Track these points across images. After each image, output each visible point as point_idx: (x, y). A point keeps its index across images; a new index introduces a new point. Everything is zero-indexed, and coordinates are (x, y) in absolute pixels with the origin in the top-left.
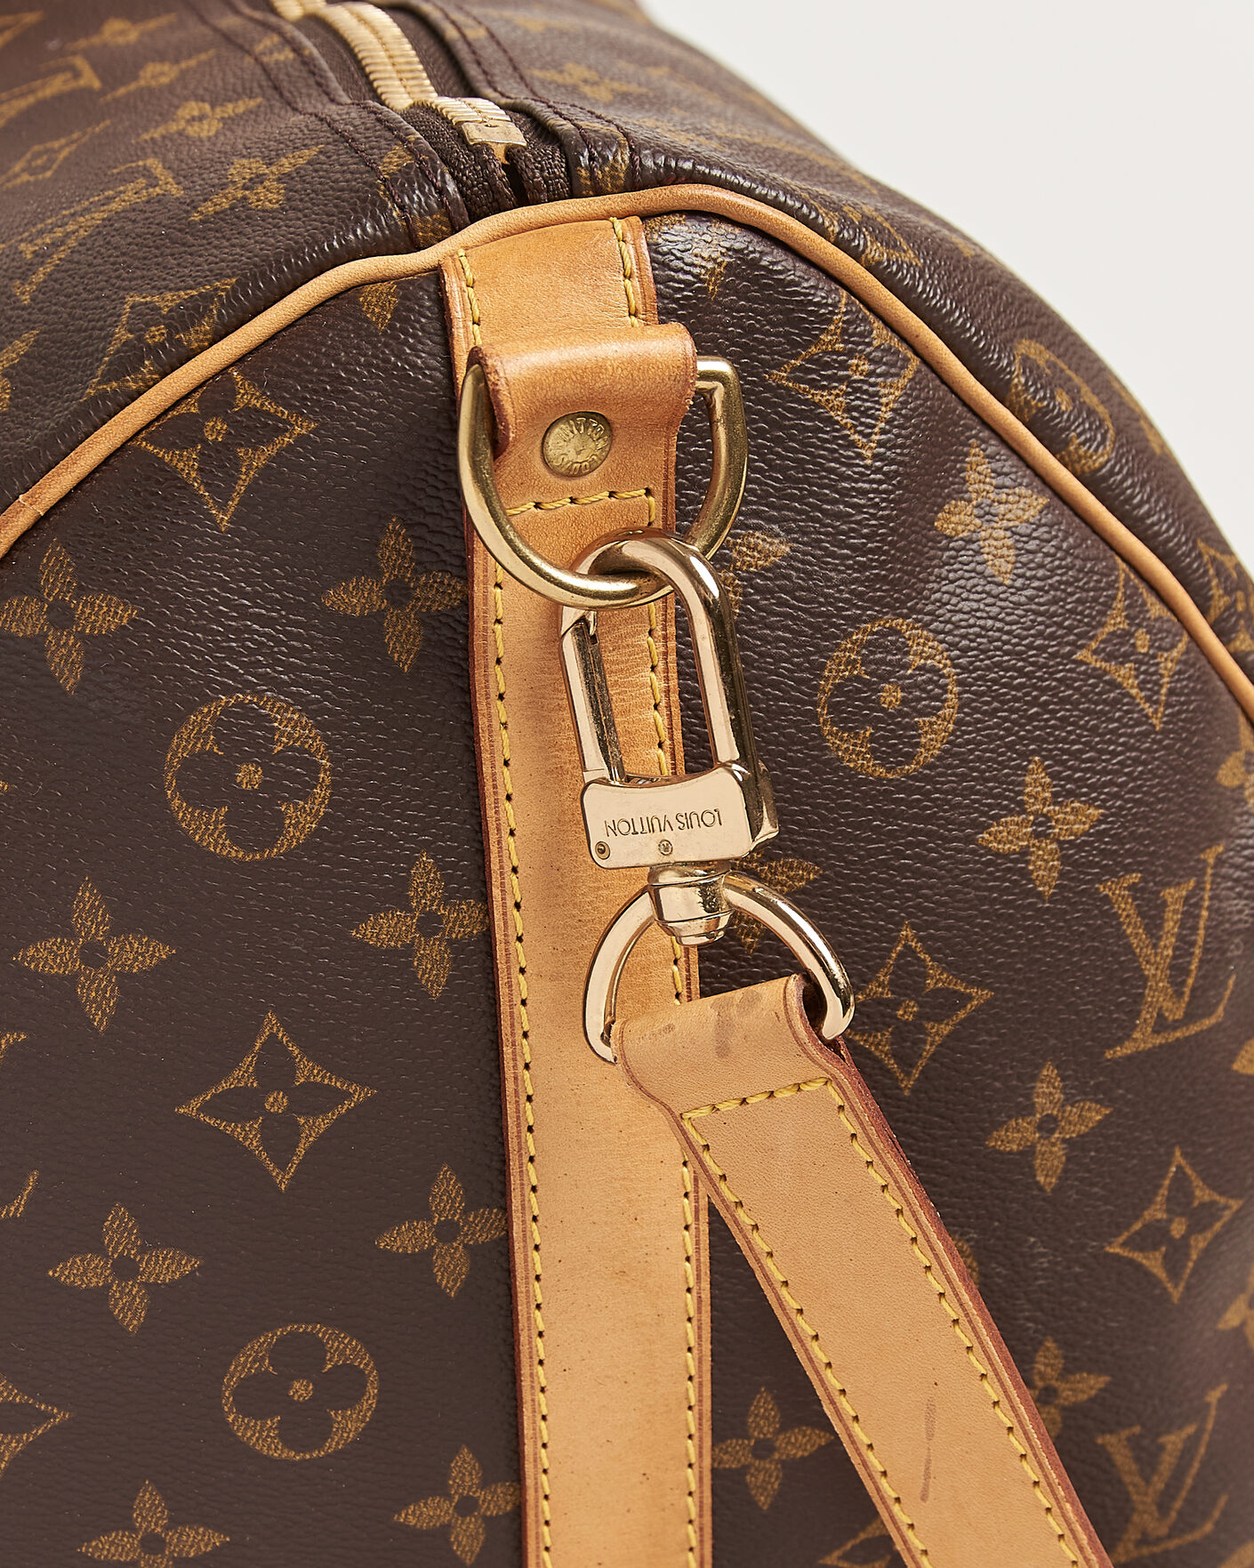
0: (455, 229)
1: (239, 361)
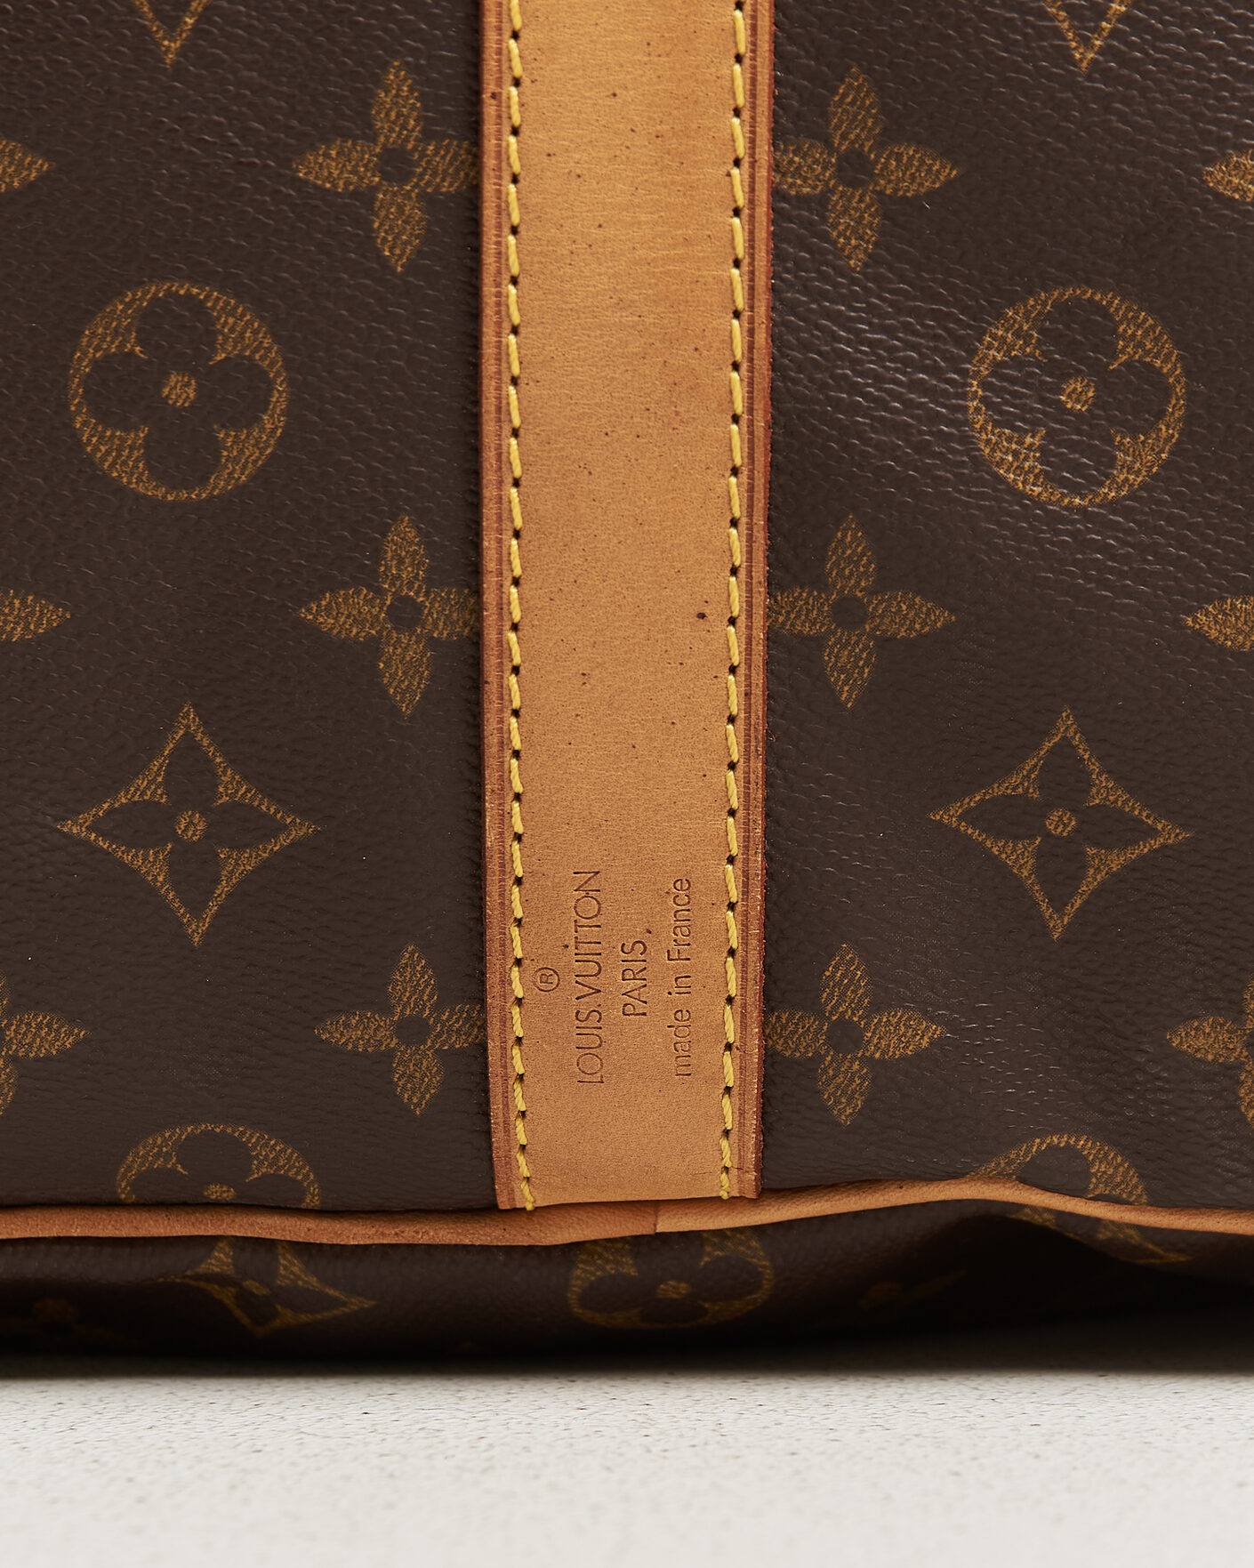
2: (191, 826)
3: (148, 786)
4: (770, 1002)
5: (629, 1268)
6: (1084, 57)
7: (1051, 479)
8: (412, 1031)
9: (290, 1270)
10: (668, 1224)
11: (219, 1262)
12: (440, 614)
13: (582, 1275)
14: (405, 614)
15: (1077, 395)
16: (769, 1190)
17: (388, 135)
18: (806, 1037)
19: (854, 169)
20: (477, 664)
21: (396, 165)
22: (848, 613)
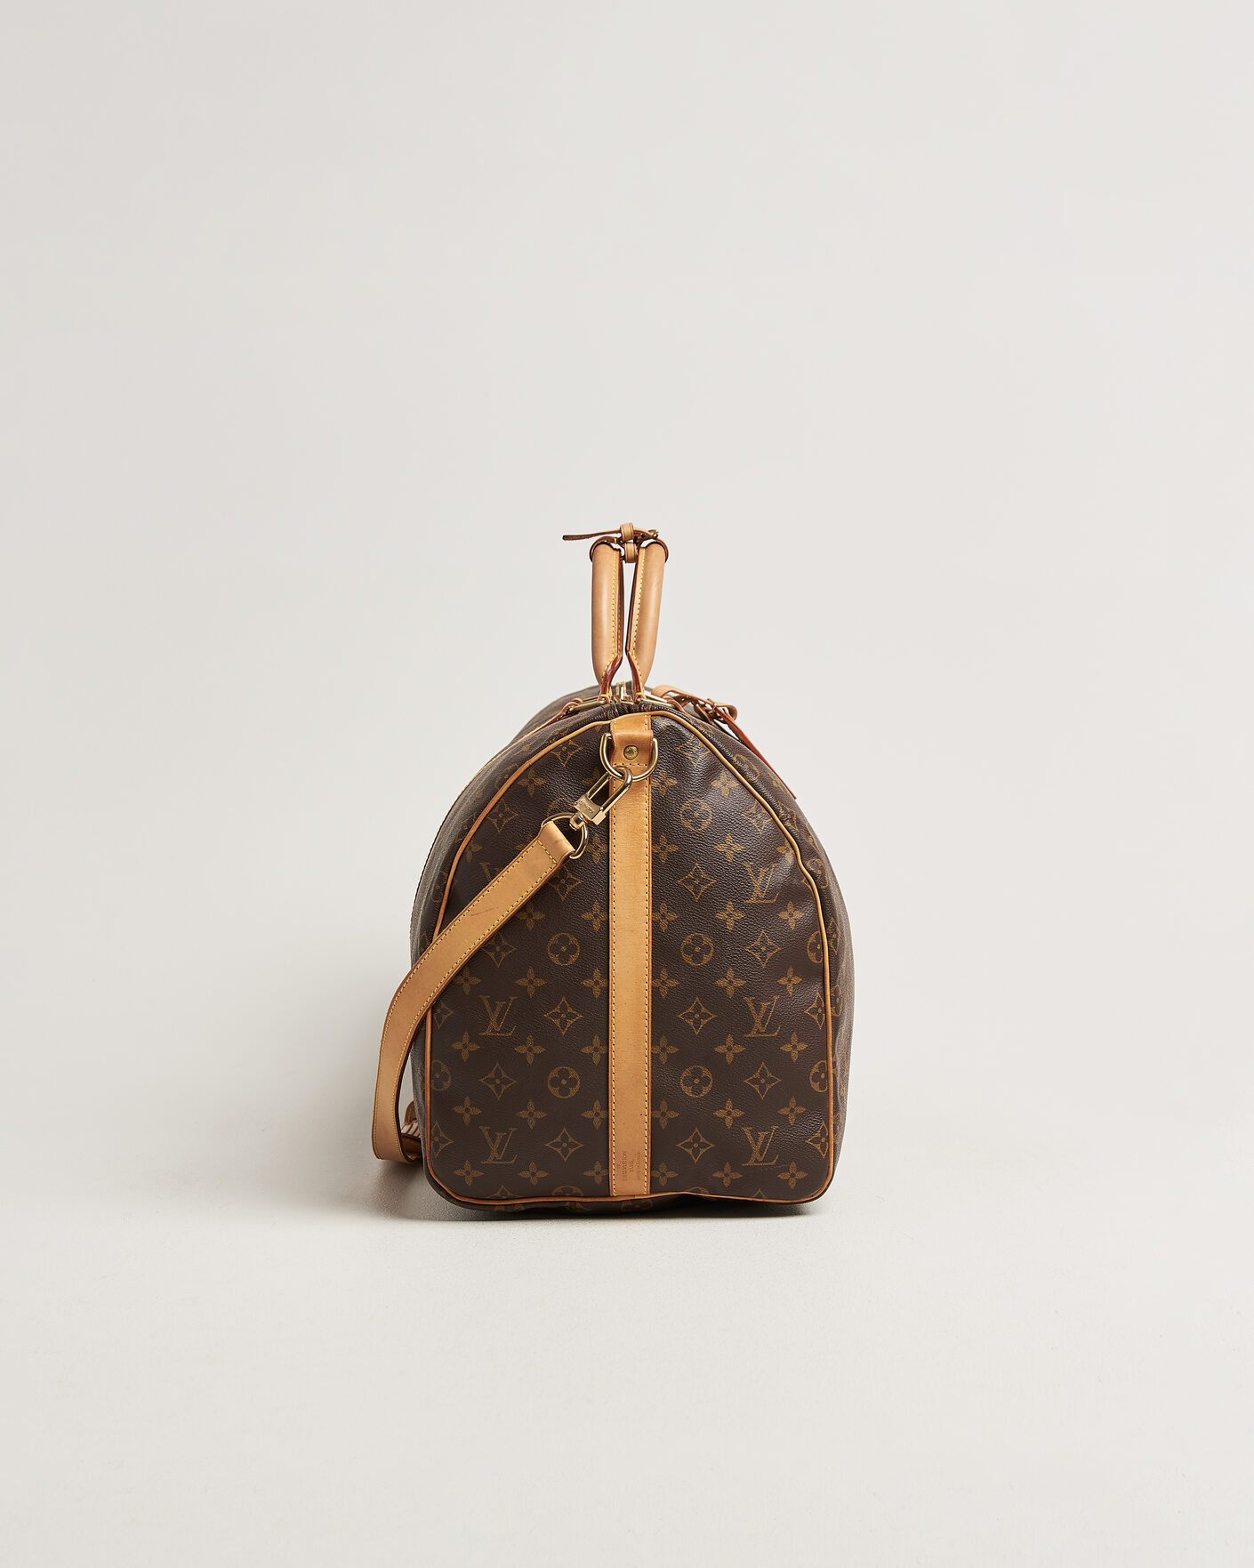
0: (616, 717)
1: (571, 739)
2: (565, 1145)
3: (558, 1139)
4: (651, 1170)
5: (630, 1204)
6: (697, 1033)
7: (693, 1094)
8: (598, 1173)
9: (579, 1205)
10: (636, 1198)
11: (567, 1204)
12: (602, 1114)
13: (623, 1205)
14: (597, 1114)
15: (697, 1081)
16: (652, 1192)
17: (595, 1045)
18: (657, 1174)
19: (663, 1050)
20: (608, 1122)
21: (596, 1050)
22: (663, 1114)
